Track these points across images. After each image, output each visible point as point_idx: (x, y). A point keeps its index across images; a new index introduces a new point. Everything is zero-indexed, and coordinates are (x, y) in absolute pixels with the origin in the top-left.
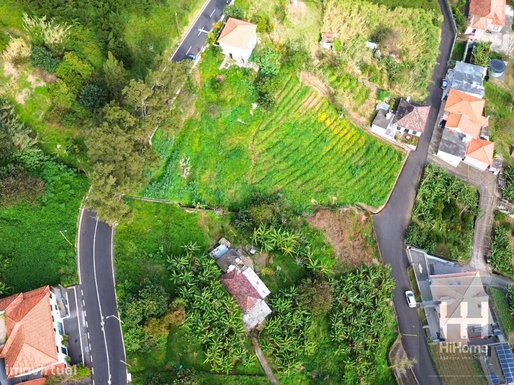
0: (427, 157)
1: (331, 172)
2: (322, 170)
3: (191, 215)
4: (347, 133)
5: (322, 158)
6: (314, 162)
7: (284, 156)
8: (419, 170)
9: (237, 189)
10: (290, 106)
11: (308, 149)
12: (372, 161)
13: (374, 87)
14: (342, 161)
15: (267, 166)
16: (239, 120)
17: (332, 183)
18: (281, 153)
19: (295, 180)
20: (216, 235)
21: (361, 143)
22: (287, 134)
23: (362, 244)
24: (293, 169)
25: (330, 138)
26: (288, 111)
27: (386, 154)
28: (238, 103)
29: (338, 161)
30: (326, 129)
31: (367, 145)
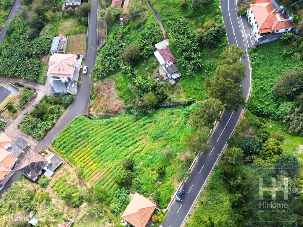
0: (37, 145)
1: (100, 134)
2: (106, 134)
3: (190, 97)
4: (81, 158)
5: (104, 140)
6: (109, 138)
7: (127, 140)
8: (46, 138)
9: (160, 118)
10: (114, 172)
11: (110, 145)
12: (73, 140)
13: (48, 190)
14: (91, 140)
15: (140, 133)
16: (151, 157)
17: (103, 128)
18: (129, 141)
19: (124, 128)
20: (176, 88)
21: (74, 152)
22: (121, 152)
23: (99, 92)
24: (124, 133)
25: (94, 153)
26: (116, 168)
27: (61, 145)
28: (149, 168)
29: (94, 140)
30: (94, 159)
31: (71, 150)
